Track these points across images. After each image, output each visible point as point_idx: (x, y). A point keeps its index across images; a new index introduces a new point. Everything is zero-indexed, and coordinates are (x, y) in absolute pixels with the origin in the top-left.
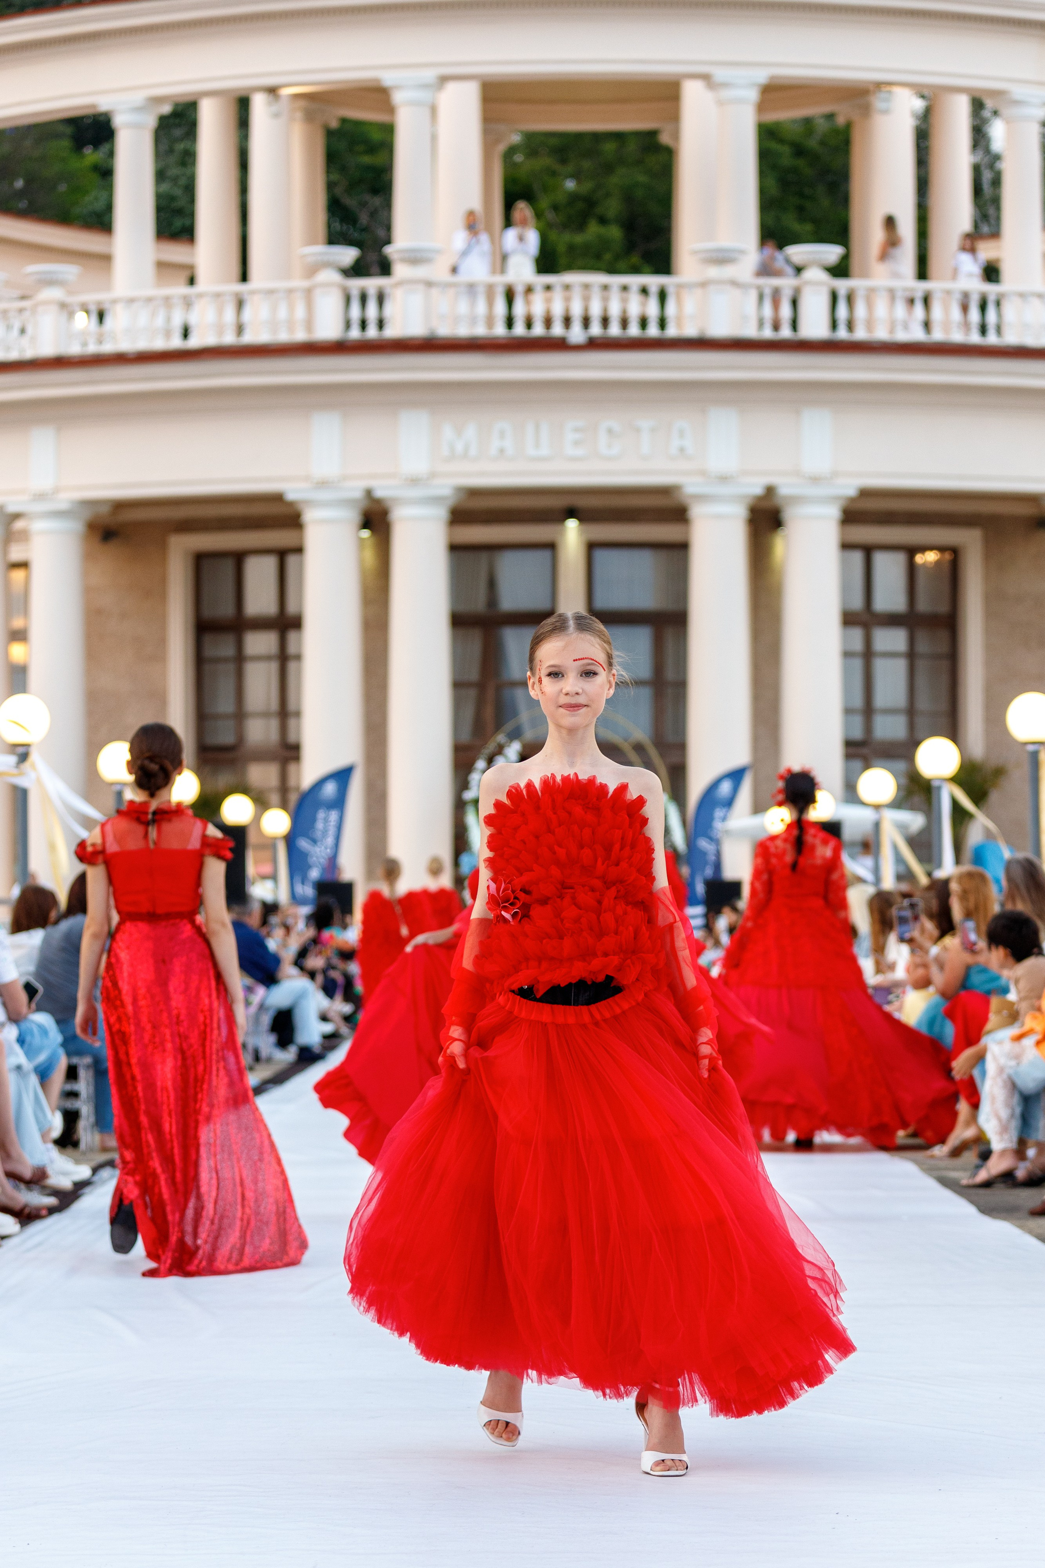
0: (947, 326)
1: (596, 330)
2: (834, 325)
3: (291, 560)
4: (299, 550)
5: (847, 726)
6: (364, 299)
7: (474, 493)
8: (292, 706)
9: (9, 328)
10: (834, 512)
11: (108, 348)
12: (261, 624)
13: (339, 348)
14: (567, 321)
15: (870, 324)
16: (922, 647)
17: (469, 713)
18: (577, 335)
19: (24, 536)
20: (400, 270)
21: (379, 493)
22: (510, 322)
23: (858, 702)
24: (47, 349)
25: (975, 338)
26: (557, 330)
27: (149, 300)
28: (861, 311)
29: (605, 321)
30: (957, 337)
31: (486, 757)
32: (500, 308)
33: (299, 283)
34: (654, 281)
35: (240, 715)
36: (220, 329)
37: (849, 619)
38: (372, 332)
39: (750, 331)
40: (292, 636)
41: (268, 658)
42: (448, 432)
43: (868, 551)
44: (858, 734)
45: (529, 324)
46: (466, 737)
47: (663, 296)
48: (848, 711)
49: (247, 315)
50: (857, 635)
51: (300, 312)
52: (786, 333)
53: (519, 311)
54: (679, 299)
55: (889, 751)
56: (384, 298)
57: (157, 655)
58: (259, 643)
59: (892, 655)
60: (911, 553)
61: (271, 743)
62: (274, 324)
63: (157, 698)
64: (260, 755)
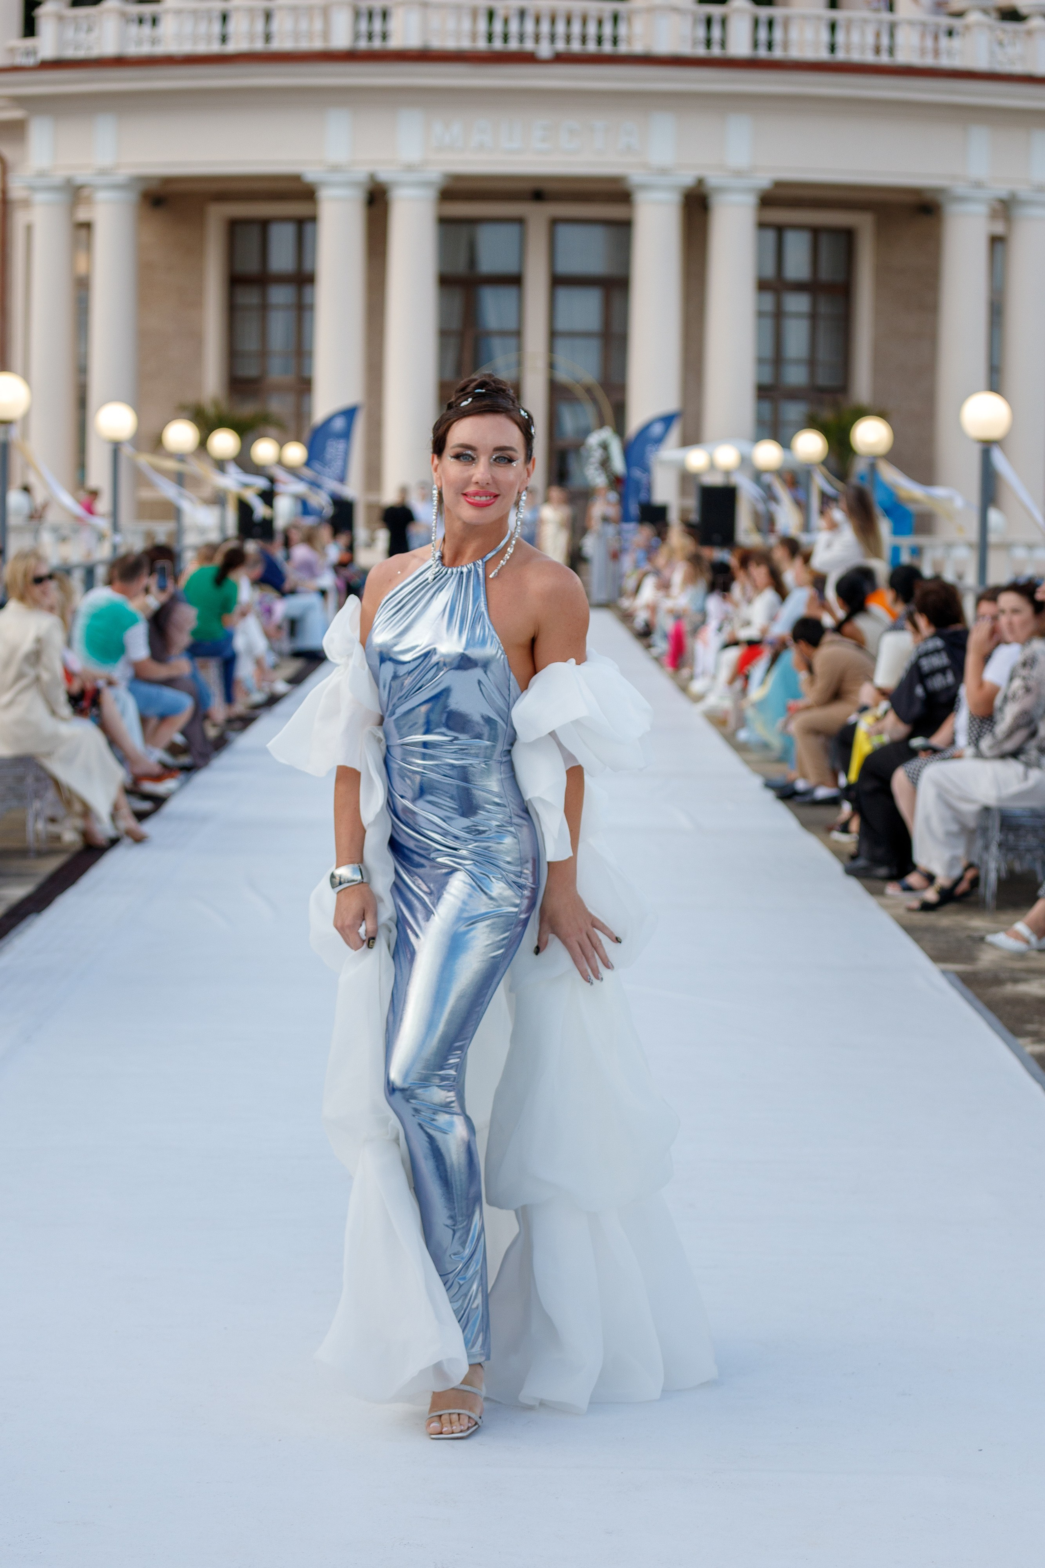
0: (848, 48)
1: (560, 46)
2: (755, 44)
3: (308, 228)
4: (313, 219)
5: (759, 373)
6: (370, 15)
7: (458, 178)
8: (306, 347)
9: (77, 29)
10: (750, 201)
11: (161, 49)
12: (282, 279)
13: (350, 56)
14: (537, 38)
15: (786, 45)
16: (824, 308)
17: (451, 356)
18: (545, 50)
19: (89, 201)
21: (381, 177)
22: (490, 37)
23: (768, 353)
24: (109, 49)
25: (869, 58)
26: (529, 45)
27: (194, 12)
28: (778, 34)
29: (568, 39)
30: (856, 57)
32: (482, 25)
34: (608, 8)
35: (264, 354)
36: (252, 37)
37: (763, 286)
38: (377, 44)
39: (686, 49)
40: (307, 290)
41: (286, 307)
42: (438, 128)
43: (780, 230)
44: (767, 379)
45: (506, 38)
46: (449, 375)
47: (616, 19)
48: (760, 361)
49: (275, 25)
50: (768, 301)
51: (318, 25)
52: (716, 51)
53: (498, 27)
54: (629, 21)
55: (794, 395)
56: (387, 17)
57: (196, 302)
58: (280, 295)
59: (798, 315)
60: (816, 232)
61: (289, 378)
62: (296, 35)
63: (196, 337)
64: (280, 389)
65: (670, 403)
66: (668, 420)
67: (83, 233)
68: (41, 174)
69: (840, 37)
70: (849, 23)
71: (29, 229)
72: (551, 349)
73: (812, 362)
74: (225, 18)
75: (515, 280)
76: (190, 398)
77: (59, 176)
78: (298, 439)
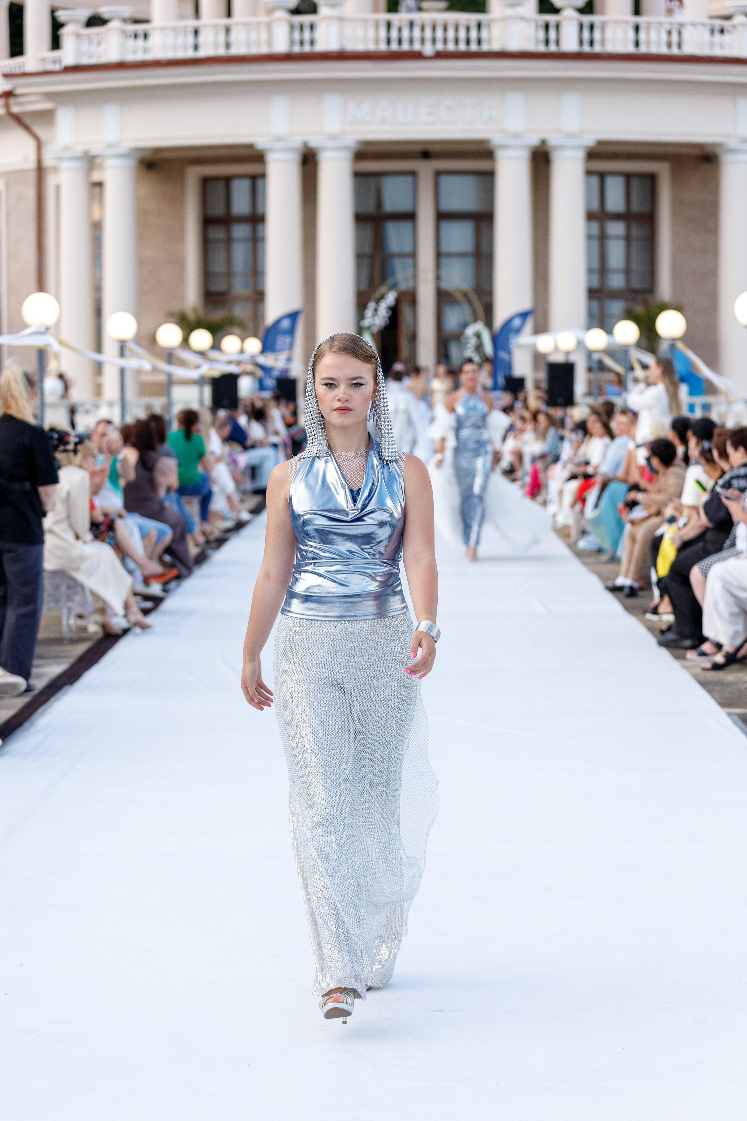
0: (648, 43)
1: (440, 47)
2: (581, 42)
3: (260, 182)
4: (263, 176)
5: (589, 280)
6: (302, 27)
7: (367, 143)
8: (259, 268)
9: (90, 43)
10: (580, 155)
11: (150, 56)
12: (241, 220)
13: (288, 57)
14: (423, 41)
15: (603, 42)
16: (635, 232)
17: (365, 273)
18: (428, 50)
19: (101, 166)
20: (324, 11)
21: (312, 144)
22: (389, 41)
23: (596, 265)
24: (114, 57)
25: (664, 50)
26: (417, 47)
27: (175, 29)
28: (597, 35)
29: (445, 41)
30: (654, 50)
31: (376, 300)
32: (383, 33)
33: (263, 18)
34: (474, 17)
35: (229, 274)
36: (216, 46)
37: (590, 216)
38: (307, 48)
39: (531, 47)
40: (260, 227)
41: (245, 240)
42: (352, 108)
43: (602, 176)
44: (596, 283)
45: (400, 42)
46: (364, 287)
47: (479, 26)
48: (590, 271)
49: (233, 37)
50: (595, 227)
51: (264, 36)
52: (553, 48)
53: (394, 34)
54: (489, 27)
55: (615, 295)
56: (314, 28)
57: (180, 238)
58: (240, 231)
59: (617, 238)
60: (628, 176)
61: (248, 291)
62: (248, 43)
63: (180, 263)
64: (241, 299)
65: (525, 304)
66: (524, 315)
67: (97, 190)
68: (66, 148)
69: (642, 36)
70: (649, 25)
71: (58, 188)
72: (438, 265)
73: (627, 271)
74: (196, 32)
75: (410, 216)
76: (176, 307)
77: (79, 149)
78: (255, 335)
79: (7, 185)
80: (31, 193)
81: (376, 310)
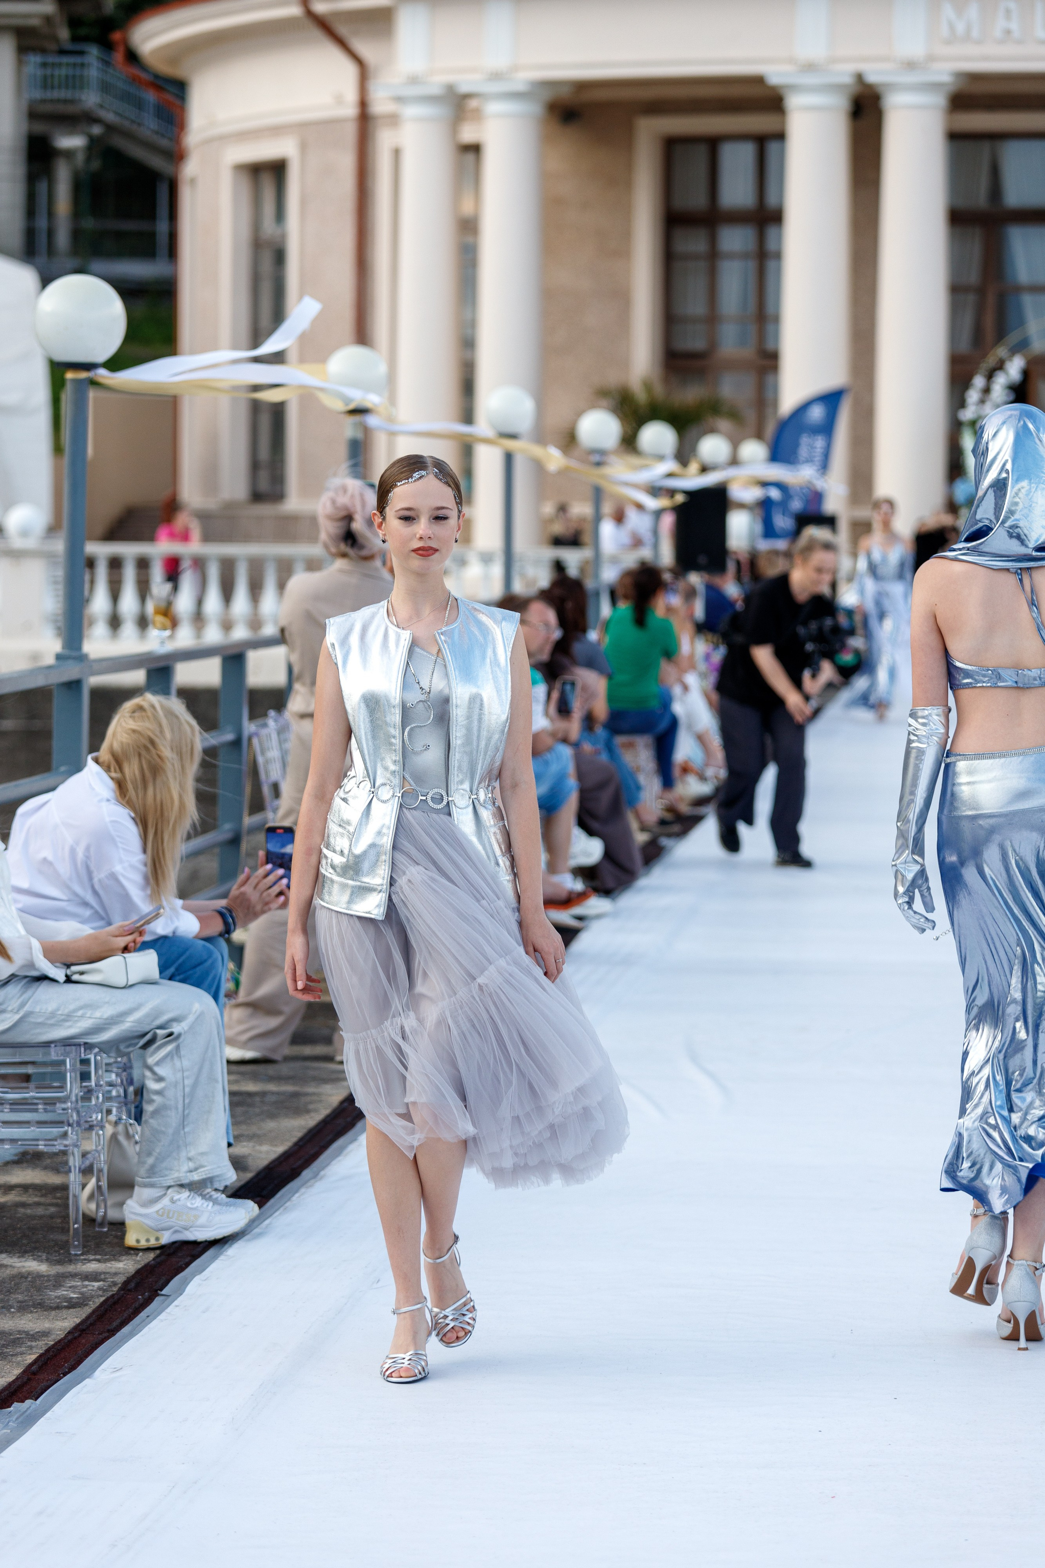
3: (772, 147)
4: (780, 136)
7: (975, 78)
8: (770, 310)
12: (737, 218)
17: (968, 319)
19: (477, 115)
21: (872, 78)
31: (987, 373)
35: (713, 319)
40: (771, 232)
41: (745, 256)
42: (948, 11)
57: (622, 250)
58: (735, 239)
61: (748, 352)
63: (621, 298)
64: (733, 365)
67: (470, 157)
68: (414, 80)
71: (397, 153)
76: (613, 379)
77: (436, 83)
78: (759, 435)
79: (303, 147)
80: (347, 162)
81: (987, 391)
